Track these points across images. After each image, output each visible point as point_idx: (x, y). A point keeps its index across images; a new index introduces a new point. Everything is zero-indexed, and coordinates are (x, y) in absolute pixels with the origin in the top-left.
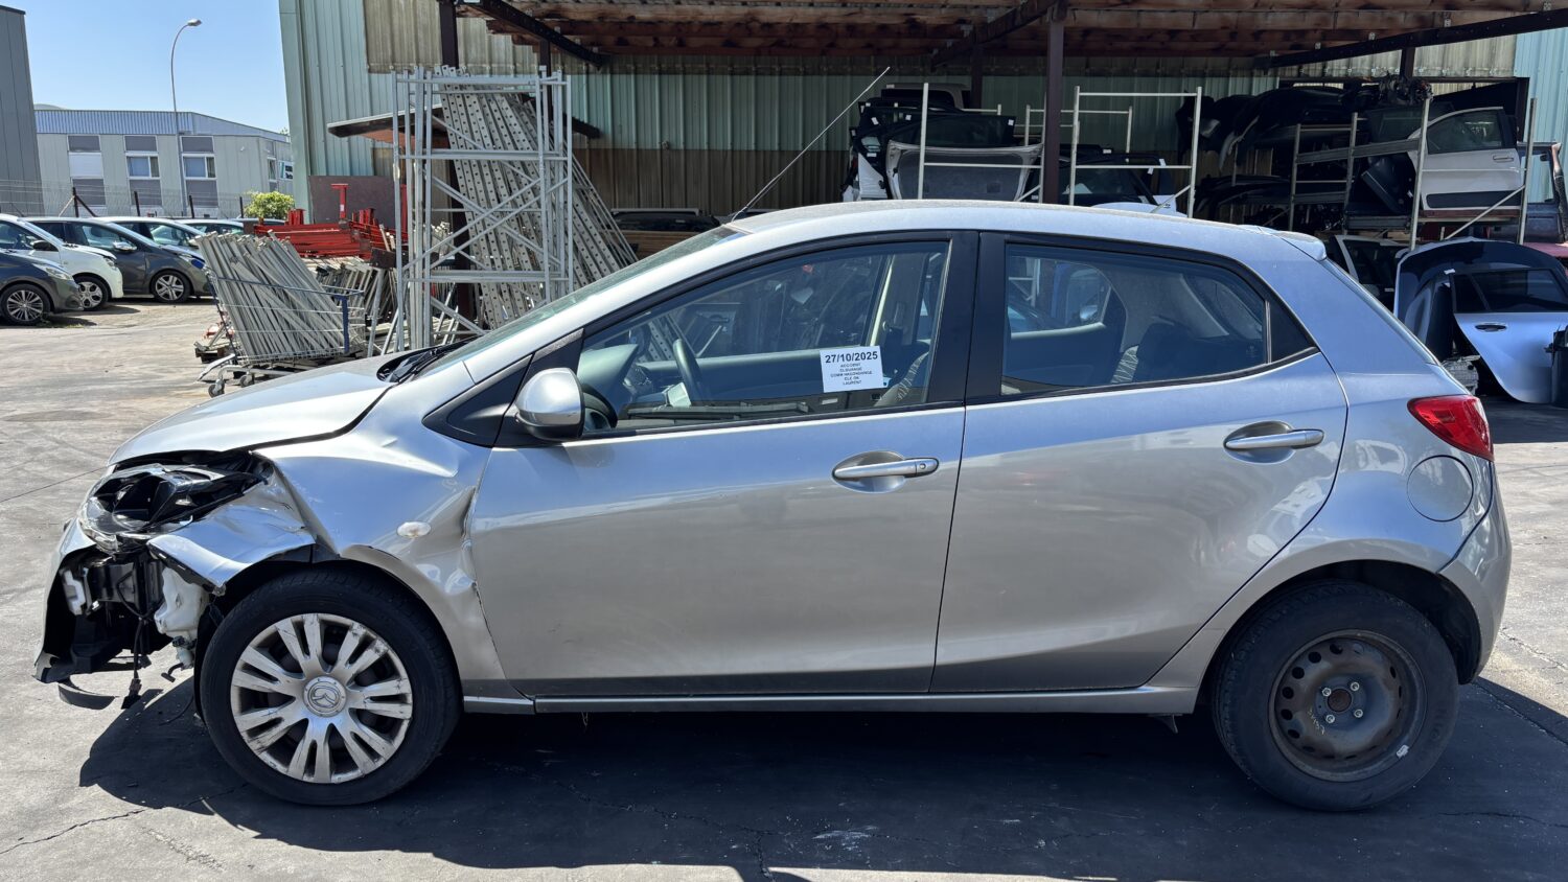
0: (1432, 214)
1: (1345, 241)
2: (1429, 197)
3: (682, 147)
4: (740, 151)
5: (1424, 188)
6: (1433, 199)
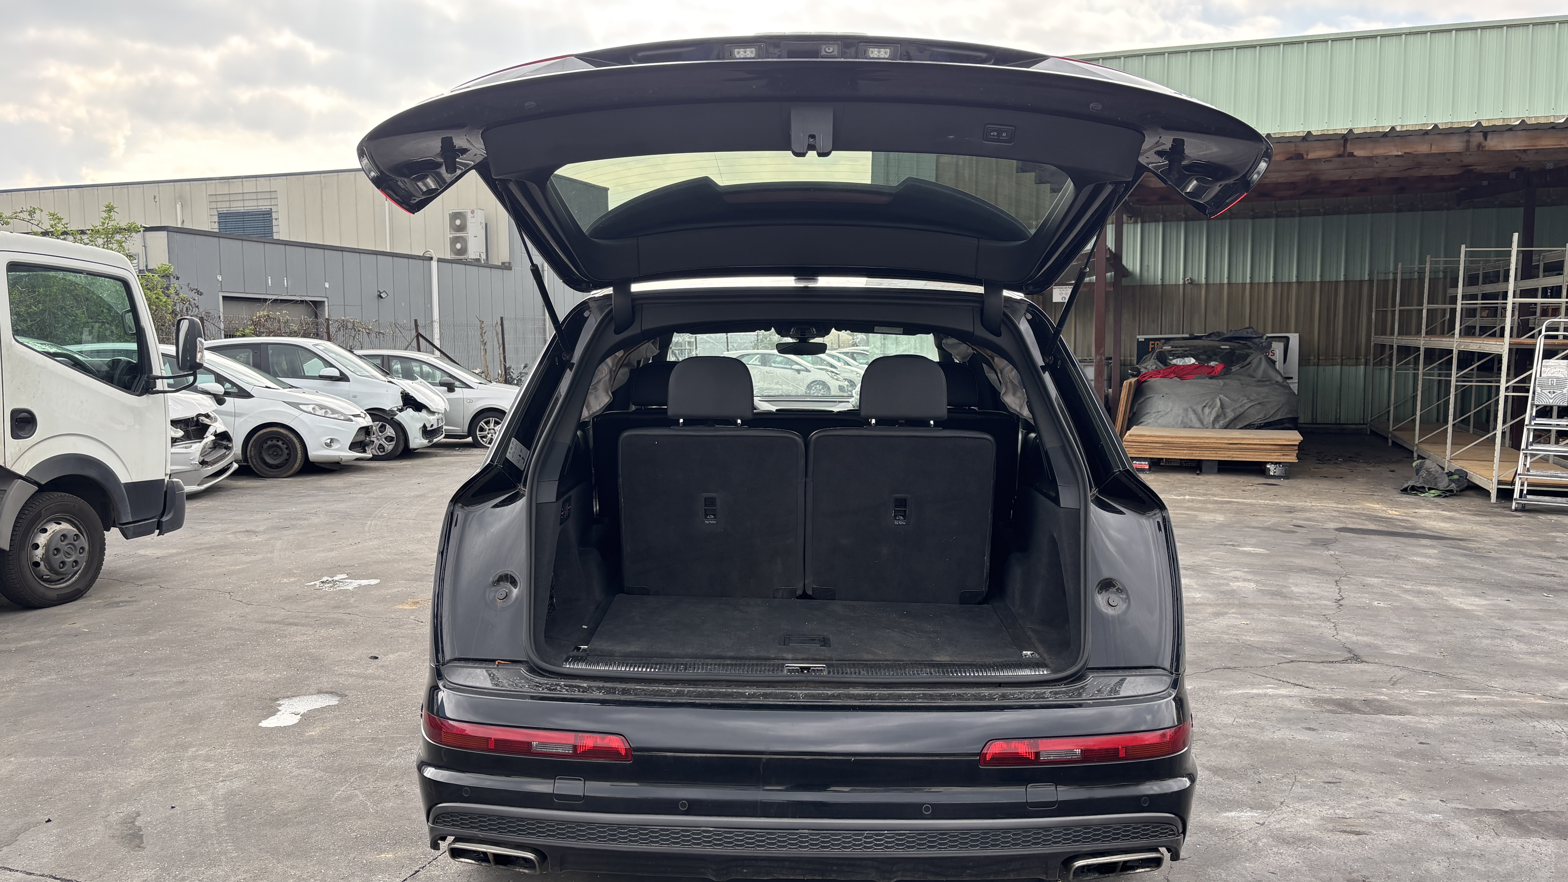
3: (1204, 281)
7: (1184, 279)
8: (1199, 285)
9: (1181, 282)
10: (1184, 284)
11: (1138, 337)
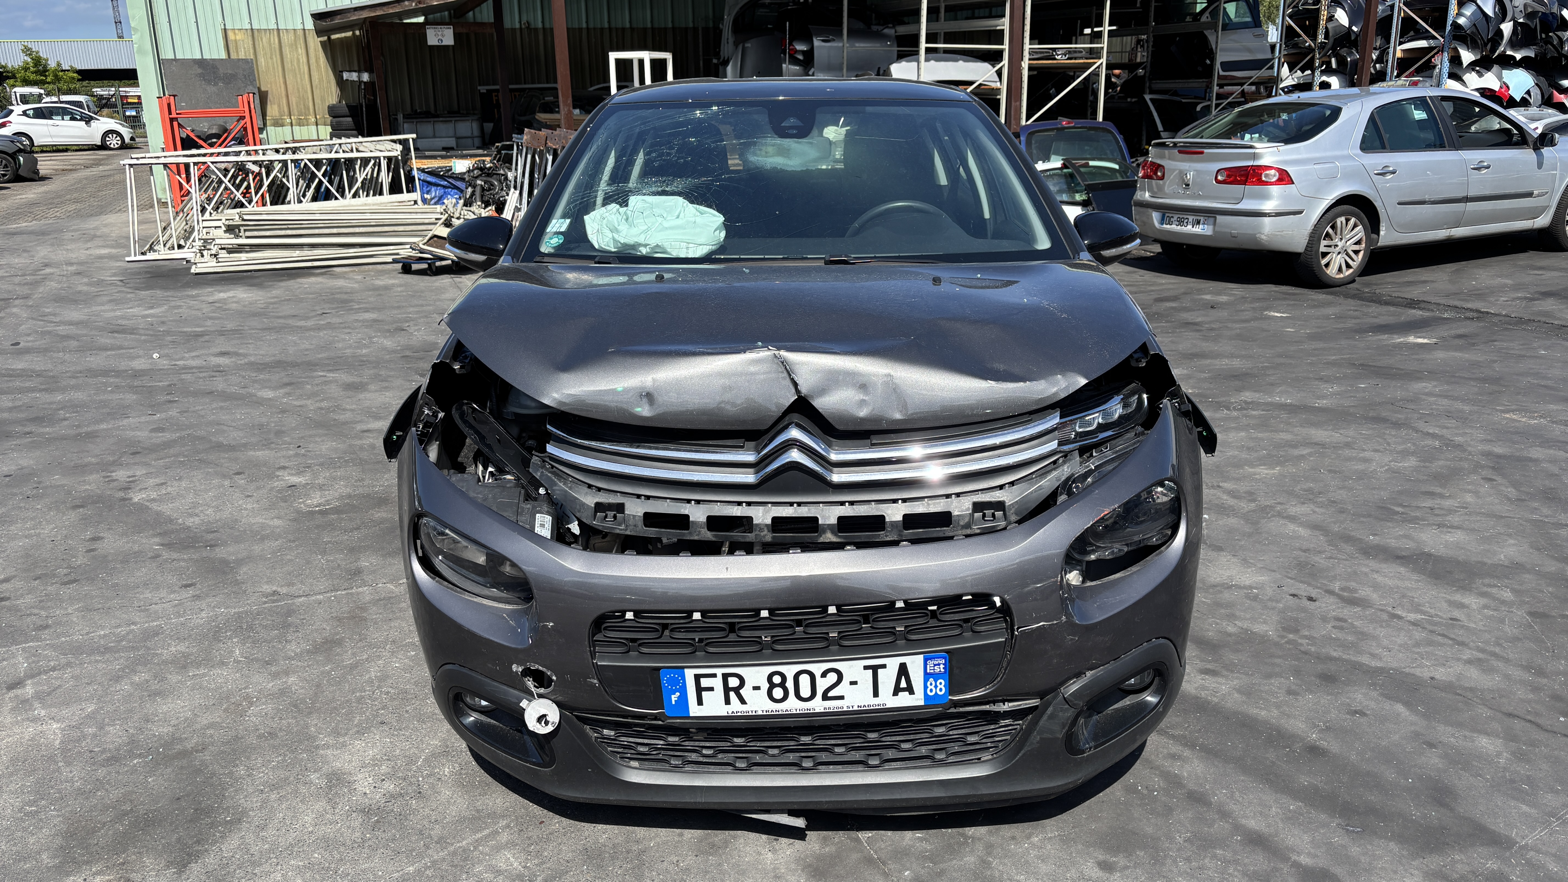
0: (1225, 77)
1: (1151, 99)
2: (1222, 63)
3: (540, 25)
4: (594, 29)
5: (1221, 57)
6: (1226, 66)
7: (520, 22)
8: (536, 29)
9: (517, 26)
10: (521, 28)
11: (479, 88)
